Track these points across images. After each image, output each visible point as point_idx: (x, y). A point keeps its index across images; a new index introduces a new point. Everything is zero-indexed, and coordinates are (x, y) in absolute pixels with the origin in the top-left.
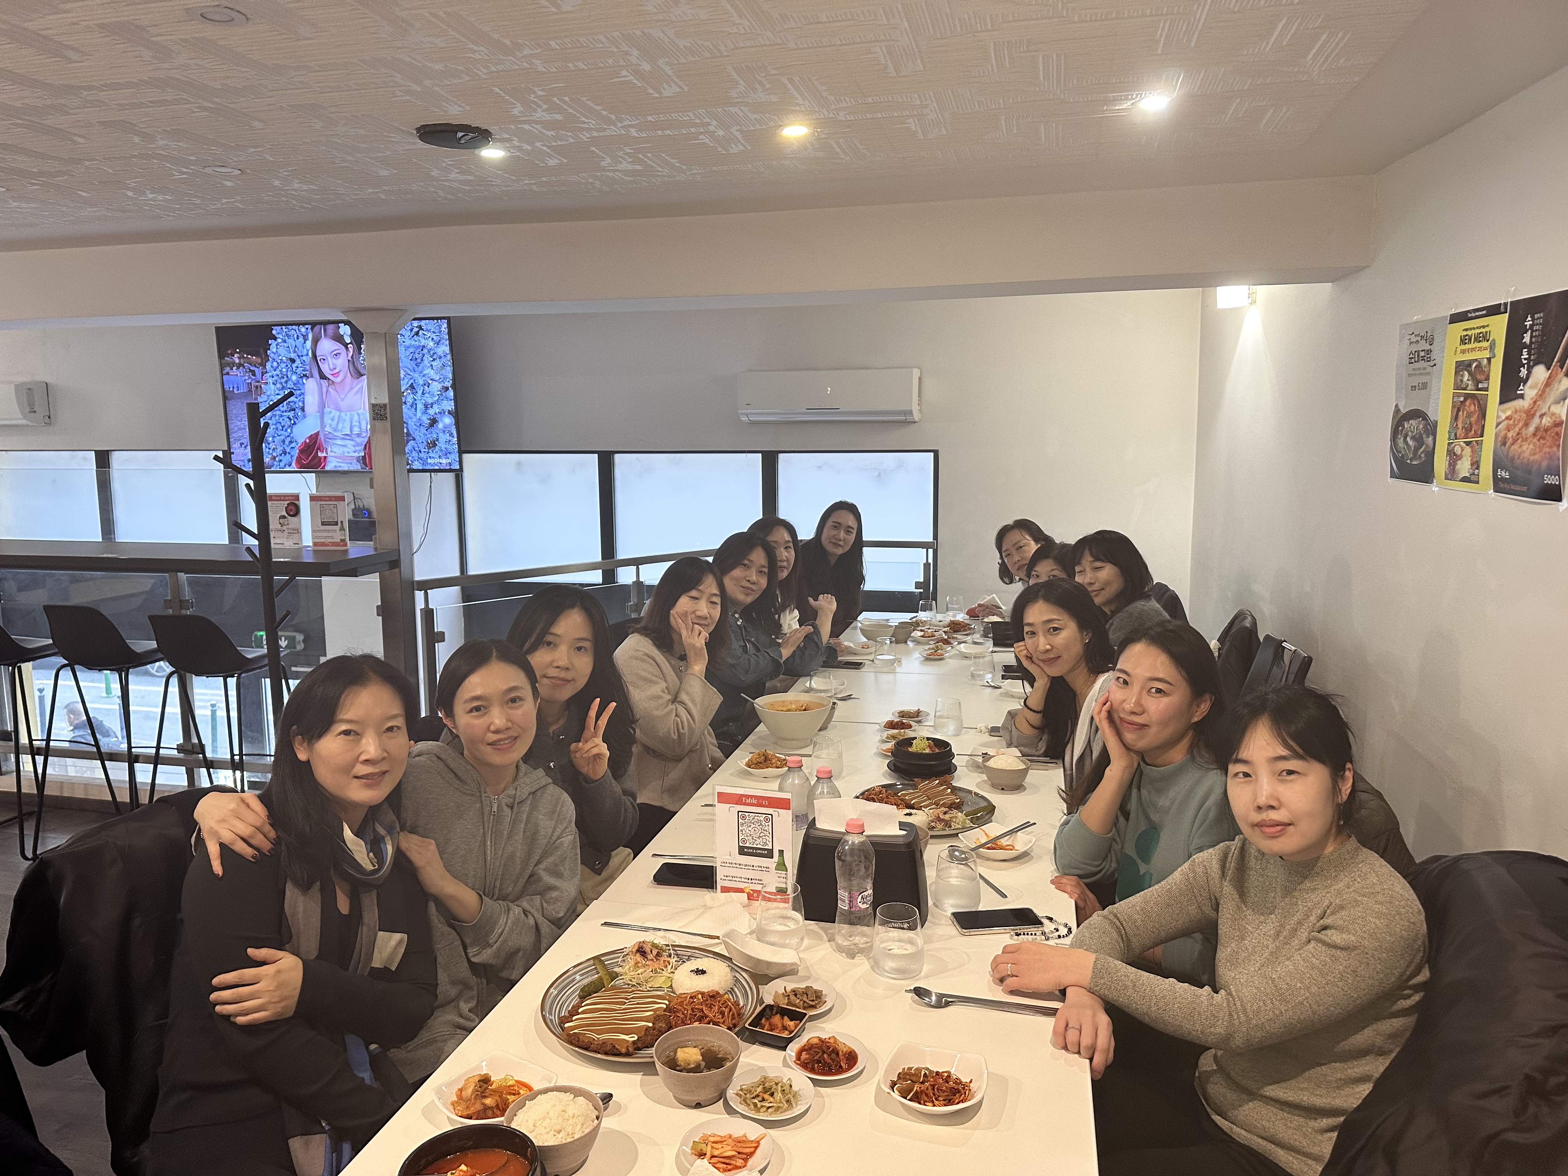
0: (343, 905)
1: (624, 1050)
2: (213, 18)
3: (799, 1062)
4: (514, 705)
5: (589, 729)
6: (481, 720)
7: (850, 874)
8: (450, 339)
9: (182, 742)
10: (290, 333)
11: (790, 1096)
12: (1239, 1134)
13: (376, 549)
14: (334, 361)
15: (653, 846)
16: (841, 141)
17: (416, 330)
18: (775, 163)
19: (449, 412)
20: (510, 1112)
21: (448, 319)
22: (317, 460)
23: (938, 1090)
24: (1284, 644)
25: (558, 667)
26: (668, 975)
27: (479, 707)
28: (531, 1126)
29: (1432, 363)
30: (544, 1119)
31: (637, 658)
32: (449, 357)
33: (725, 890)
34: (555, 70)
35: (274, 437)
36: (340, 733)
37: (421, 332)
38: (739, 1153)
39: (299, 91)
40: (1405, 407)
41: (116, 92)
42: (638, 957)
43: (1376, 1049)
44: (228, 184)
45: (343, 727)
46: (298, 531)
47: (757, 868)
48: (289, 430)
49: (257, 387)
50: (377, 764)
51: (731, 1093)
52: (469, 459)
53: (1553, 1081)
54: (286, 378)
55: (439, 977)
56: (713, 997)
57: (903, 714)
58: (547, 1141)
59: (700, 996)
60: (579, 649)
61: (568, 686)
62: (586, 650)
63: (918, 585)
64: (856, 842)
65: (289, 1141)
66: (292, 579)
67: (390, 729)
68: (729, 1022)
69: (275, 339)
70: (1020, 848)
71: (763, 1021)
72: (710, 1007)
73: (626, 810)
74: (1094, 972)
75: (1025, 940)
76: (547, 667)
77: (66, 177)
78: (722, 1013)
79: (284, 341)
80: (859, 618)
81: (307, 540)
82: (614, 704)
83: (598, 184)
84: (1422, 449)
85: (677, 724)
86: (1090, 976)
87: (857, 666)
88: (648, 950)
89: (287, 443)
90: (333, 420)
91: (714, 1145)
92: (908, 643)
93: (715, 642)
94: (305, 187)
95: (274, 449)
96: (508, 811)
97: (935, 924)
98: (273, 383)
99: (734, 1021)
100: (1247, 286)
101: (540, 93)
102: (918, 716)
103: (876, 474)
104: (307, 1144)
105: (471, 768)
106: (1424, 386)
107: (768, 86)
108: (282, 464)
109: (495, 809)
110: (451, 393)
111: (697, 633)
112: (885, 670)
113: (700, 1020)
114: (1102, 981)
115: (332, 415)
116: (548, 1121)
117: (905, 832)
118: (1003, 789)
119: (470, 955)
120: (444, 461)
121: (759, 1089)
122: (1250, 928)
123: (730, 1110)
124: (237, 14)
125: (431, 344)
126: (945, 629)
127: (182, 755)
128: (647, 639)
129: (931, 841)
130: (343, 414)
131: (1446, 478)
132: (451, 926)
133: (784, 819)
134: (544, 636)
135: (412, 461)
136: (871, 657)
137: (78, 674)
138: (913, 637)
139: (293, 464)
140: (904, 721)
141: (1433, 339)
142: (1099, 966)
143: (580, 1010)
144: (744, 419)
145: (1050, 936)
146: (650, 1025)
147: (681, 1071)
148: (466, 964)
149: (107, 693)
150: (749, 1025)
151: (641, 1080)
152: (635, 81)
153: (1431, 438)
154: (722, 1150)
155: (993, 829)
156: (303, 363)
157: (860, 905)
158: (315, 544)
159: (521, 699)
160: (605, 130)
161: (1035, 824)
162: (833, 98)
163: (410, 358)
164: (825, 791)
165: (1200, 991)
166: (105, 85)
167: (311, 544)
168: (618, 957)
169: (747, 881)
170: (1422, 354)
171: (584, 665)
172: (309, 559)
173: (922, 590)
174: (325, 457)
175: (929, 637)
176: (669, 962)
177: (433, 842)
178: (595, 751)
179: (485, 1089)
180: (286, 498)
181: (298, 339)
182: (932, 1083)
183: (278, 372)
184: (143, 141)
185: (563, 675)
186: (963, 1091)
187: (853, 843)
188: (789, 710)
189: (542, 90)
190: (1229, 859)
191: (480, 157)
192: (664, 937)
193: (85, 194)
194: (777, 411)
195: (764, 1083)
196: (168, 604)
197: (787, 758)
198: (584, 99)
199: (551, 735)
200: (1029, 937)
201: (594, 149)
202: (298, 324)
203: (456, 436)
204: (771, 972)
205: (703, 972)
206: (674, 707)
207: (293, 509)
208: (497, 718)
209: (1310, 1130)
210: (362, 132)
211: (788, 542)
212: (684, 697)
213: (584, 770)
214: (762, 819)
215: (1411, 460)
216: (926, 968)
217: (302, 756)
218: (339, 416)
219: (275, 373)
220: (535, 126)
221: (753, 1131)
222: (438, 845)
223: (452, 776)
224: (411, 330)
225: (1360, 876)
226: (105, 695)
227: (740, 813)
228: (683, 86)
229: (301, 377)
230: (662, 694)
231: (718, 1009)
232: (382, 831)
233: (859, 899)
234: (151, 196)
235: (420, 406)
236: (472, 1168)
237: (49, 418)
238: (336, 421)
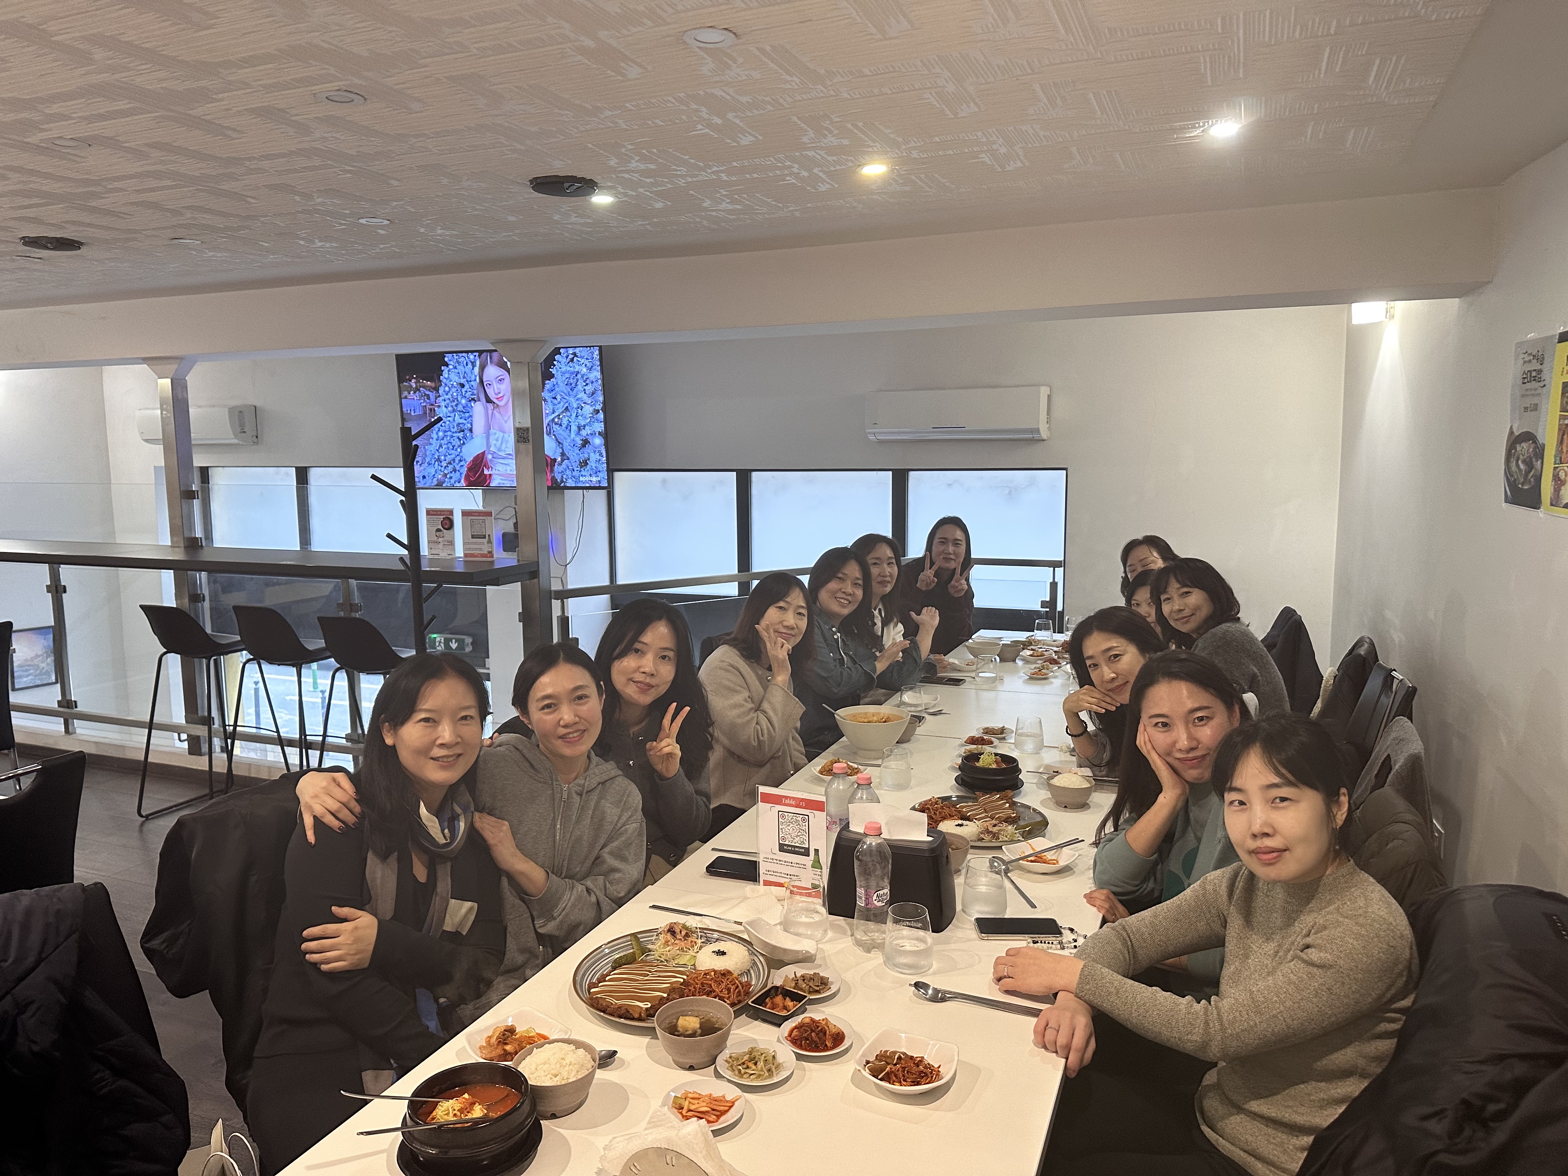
0: (420, 873)
1: (637, 1016)
2: (337, 99)
3: (789, 1038)
4: (581, 701)
5: (665, 730)
6: (552, 716)
7: (867, 873)
8: (601, 365)
9: (349, 731)
10: (460, 360)
11: (772, 1064)
12: (1223, 1145)
13: (518, 561)
14: (498, 385)
15: (714, 842)
16: (922, 176)
17: (571, 356)
18: (865, 197)
19: (600, 433)
20: (520, 1056)
21: (600, 347)
22: (483, 476)
23: (908, 1072)
24: (1394, 673)
25: (644, 673)
26: (694, 954)
27: (551, 704)
28: (533, 1069)
29: (1542, 384)
30: (544, 1064)
31: (721, 668)
32: (600, 382)
33: (767, 883)
34: (637, 127)
35: (445, 456)
36: (421, 720)
37: (575, 359)
38: (713, 1110)
39: (422, 154)
40: (1518, 429)
41: (272, 161)
42: (669, 936)
43: (1359, 1071)
44: (382, 232)
45: (423, 715)
46: (451, 543)
47: (795, 865)
48: (459, 450)
49: (431, 410)
50: (451, 747)
51: (720, 1060)
52: (620, 477)
53: (1492, 1108)
54: (456, 402)
55: (507, 945)
56: (724, 975)
57: (987, 731)
58: (544, 1082)
59: (713, 973)
60: (664, 657)
61: (653, 690)
62: (669, 659)
63: (1044, 604)
64: (874, 844)
65: (363, 1073)
66: (440, 586)
67: (465, 718)
68: (735, 999)
69: (447, 365)
70: (1062, 863)
71: (767, 1000)
72: (719, 983)
73: (698, 809)
74: (1080, 978)
75: (1040, 947)
76: (635, 672)
77: (247, 231)
78: (729, 990)
79: (455, 368)
80: (973, 637)
81: (459, 552)
82: (688, 709)
83: (705, 223)
84: (1532, 473)
85: (757, 731)
86: (1076, 982)
87: (957, 682)
88: (678, 931)
89: (457, 461)
90: (497, 440)
91: (691, 1100)
92: (1017, 661)
93: (799, 655)
94: (448, 233)
95: (445, 467)
96: (577, 799)
97: (958, 927)
98: (445, 407)
99: (740, 998)
100: (1385, 302)
101: (630, 147)
102: (1002, 733)
103: (1007, 492)
104: (376, 1078)
105: (545, 758)
106: (1535, 408)
107: (836, 132)
108: (452, 481)
109: (565, 796)
110: (601, 416)
111: (780, 645)
112: (984, 687)
113: (708, 994)
114: (1088, 987)
115: (496, 436)
116: (547, 1066)
117: (932, 839)
118: (1066, 807)
119: (537, 926)
120: (594, 479)
121: (746, 1058)
122: (1254, 947)
123: (718, 1075)
124: (355, 95)
125: (585, 370)
126: (1056, 649)
127: (349, 744)
128: (734, 650)
129: (971, 851)
130: (506, 435)
131: (1552, 505)
132: (522, 900)
133: (819, 820)
134: (633, 644)
135: (566, 479)
136: (973, 675)
137: (262, 666)
138: (1022, 656)
139: (462, 481)
140: (985, 737)
141: (1543, 358)
142: (1086, 973)
143: (607, 979)
144: (872, 437)
145: (1066, 945)
146: (665, 995)
147: (678, 1036)
148: (533, 935)
149: (314, 688)
150: (752, 1002)
151: (648, 1042)
152: (711, 133)
153: (1539, 463)
154: (697, 1106)
155: (1039, 843)
156: (471, 387)
157: (876, 902)
158: (466, 555)
159: (586, 697)
160: (697, 176)
161: (1083, 841)
162: (901, 139)
163: (566, 383)
164: (865, 797)
165: (1181, 999)
166: (263, 156)
167: (462, 555)
168: (653, 936)
169: (786, 876)
170: (1534, 374)
171: (667, 672)
172: (460, 569)
173: (1048, 610)
174: (490, 475)
175: (1038, 656)
176: (695, 942)
177: (507, 823)
178: (667, 750)
179: (508, 1037)
180: (443, 513)
181: (467, 365)
182: (903, 1066)
183: (449, 396)
184: (303, 199)
185: (648, 680)
186: (930, 1075)
187: (871, 844)
188: (869, 722)
189: (631, 144)
190: (1238, 879)
191: (590, 203)
192: (700, 922)
193: (266, 244)
194: (911, 430)
195: (750, 1053)
196: (340, 606)
197: (860, 767)
198: (670, 150)
199: (632, 736)
200: (1048, 946)
201: (692, 192)
202: (467, 352)
203: (605, 455)
204: (786, 959)
205: (723, 953)
206: (755, 715)
207: (448, 524)
208: (566, 714)
209: (1291, 1147)
210: (484, 185)
211: (891, 558)
212: (766, 706)
213: (659, 767)
214: (800, 819)
215: (1522, 486)
216: (935, 966)
217: (389, 741)
218: (503, 437)
219: (447, 397)
220: (634, 175)
221: (730, 1092)
222: (511, 827)
223: (527, 764)
224: (567, 357)
225: (1350, 900)
226: (312, 689)
227: (780, 813)
228: (757, 135)
229: (470, 401)
230: (744, 703)
231: (726, 986)
232: (458, 810)
233: (875, 898)
234: (320, 244)
235: (574, 428)
236: (473, 1097)
237: (257, 437)
238: (500, 442)
